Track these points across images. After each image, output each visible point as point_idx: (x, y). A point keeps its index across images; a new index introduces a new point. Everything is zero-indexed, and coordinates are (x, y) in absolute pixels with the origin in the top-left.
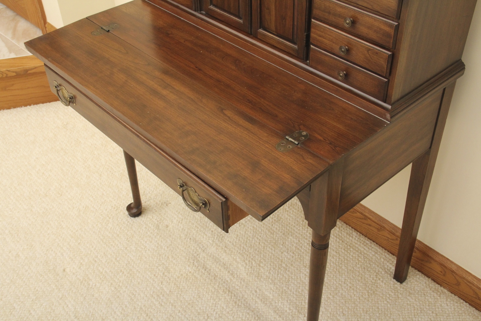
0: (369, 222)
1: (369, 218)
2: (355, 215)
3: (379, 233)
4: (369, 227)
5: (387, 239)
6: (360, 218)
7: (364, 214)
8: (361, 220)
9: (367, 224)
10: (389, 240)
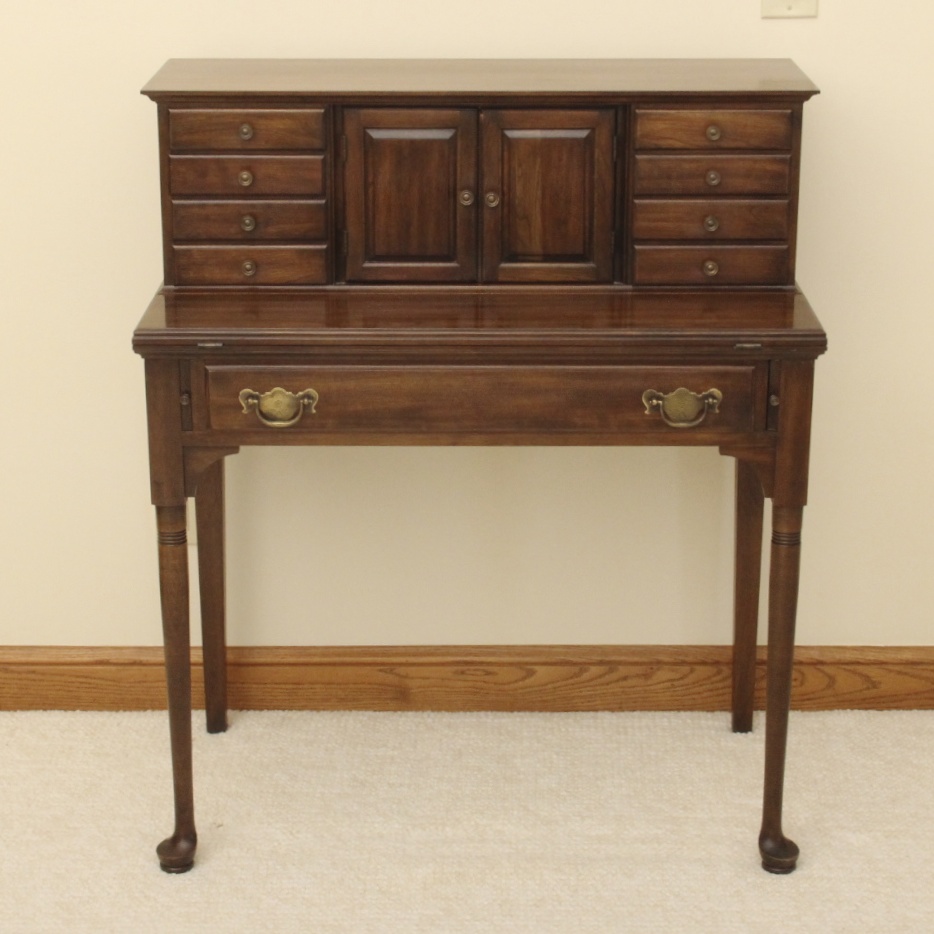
0: (623, 671)
1: (620, 663)
2: (586, 676)
3: (649, 682)
4: (624, 683)
5: (669, 684)
6: (600, 676)
7: (607, 659)
8: (603, 680)
9: (618, 681)
10: (676, 683)
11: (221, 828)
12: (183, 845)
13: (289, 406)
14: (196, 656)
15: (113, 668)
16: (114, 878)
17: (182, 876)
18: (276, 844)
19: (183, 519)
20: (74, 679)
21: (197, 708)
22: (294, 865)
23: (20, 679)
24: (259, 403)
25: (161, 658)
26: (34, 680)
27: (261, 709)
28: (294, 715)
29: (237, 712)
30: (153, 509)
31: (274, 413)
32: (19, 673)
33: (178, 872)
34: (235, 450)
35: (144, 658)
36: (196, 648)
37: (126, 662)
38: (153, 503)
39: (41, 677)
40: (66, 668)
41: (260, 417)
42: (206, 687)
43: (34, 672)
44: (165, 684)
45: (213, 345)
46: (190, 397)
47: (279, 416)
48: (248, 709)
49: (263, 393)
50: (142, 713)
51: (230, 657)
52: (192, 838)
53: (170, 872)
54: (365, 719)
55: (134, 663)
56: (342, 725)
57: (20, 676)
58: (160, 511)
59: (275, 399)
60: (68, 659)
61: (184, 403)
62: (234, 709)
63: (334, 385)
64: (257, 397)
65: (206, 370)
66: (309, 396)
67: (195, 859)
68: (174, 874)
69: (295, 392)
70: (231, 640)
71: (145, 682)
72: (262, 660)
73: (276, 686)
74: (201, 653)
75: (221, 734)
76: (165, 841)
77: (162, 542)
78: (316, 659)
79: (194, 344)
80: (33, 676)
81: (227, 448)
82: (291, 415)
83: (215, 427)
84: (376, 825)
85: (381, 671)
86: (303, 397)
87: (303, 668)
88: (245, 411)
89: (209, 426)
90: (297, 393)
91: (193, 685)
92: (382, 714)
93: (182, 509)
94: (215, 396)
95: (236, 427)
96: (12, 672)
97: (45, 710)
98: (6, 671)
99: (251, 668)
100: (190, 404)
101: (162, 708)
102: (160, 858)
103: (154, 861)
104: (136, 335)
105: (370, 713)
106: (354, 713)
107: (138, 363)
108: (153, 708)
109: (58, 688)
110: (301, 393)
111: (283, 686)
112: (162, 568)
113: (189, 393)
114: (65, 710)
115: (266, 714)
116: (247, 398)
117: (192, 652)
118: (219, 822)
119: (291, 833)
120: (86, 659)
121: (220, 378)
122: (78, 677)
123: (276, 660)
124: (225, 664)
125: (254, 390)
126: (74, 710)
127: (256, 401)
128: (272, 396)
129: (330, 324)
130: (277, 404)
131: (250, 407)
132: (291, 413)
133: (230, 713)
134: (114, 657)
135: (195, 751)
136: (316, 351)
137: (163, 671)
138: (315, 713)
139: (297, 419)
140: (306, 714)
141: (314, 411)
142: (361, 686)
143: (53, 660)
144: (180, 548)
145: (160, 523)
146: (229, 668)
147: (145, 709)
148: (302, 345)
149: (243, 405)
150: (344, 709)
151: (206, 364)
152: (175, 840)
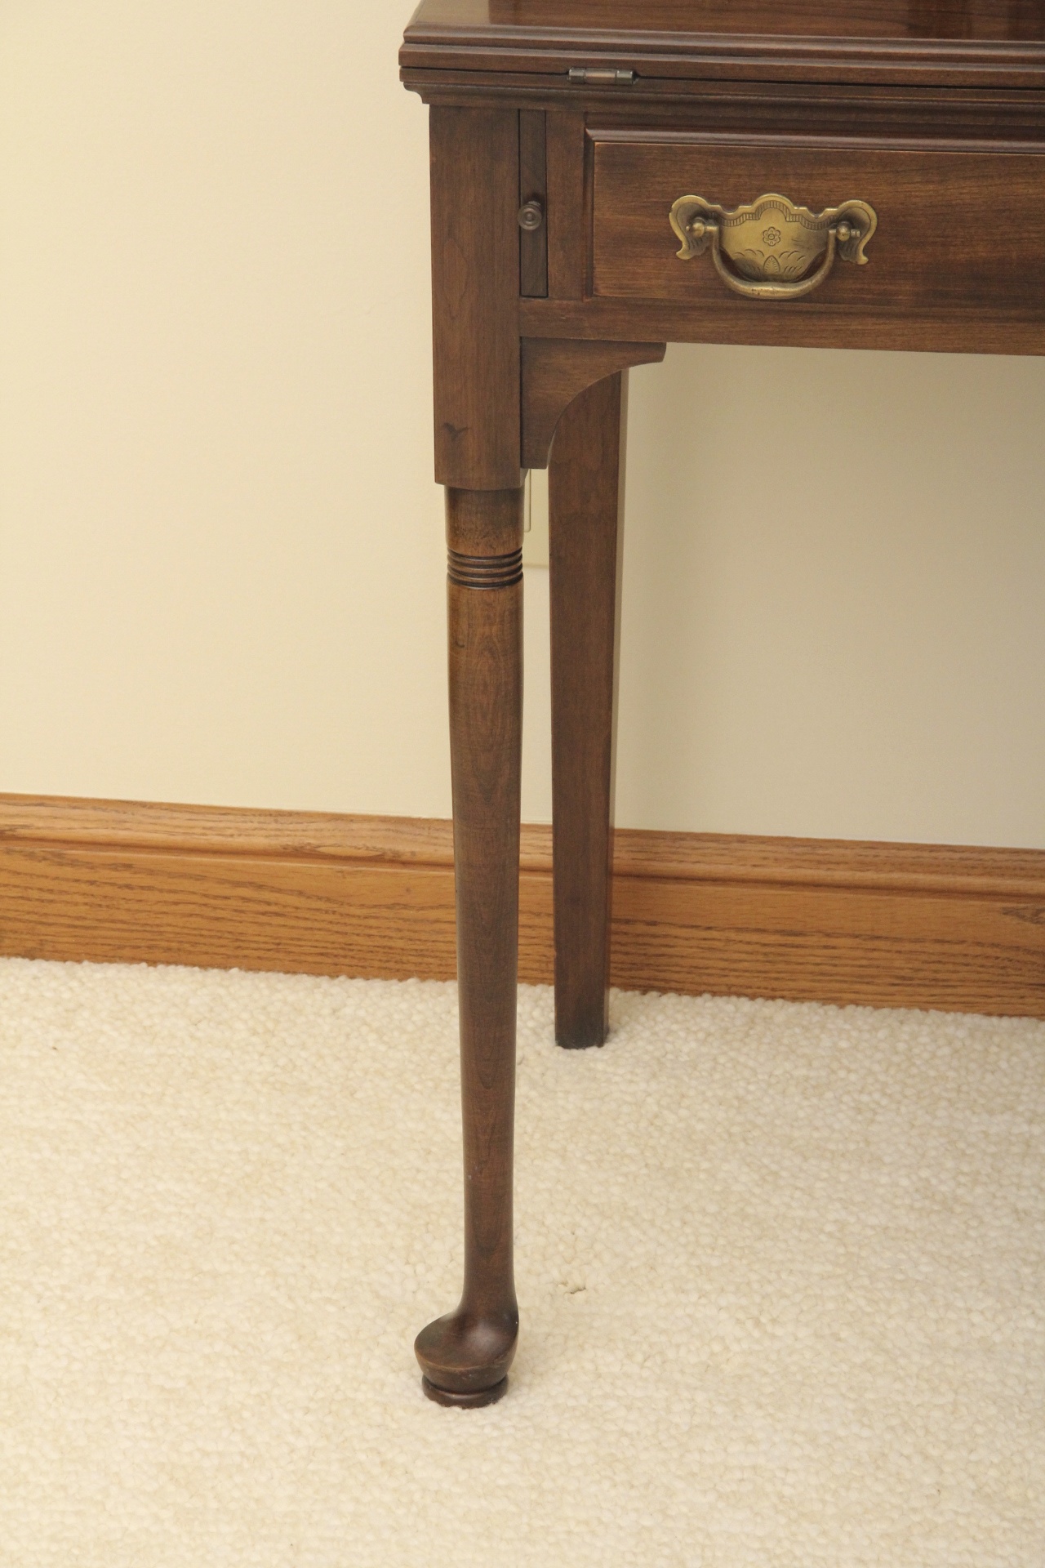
11: (579, 1295)
12: (483, 1338)
13: (796, 242)
14: (536, 849)
15: (326, 867)
16: (307, 1411)
17: (476, 1414)
18: (717, 1347)
19: (515, 524)
20: (227, 891)
21: (534, 981)
22: (760, 1406)
23: (92, 883)
24: (721, 232)
25: (445, 848)
26: (129, 887)
27: (697, 993)
28: (780, 1012)
29: (633, 996)
30: (438, 494)
31: (760, 260)
32: (91, 866)
33: (467, 1405)
34: (653, 352)
35: (405, 848)
36: (535, 828)
37: (362, 853)
38: (438, 480)
39: (147, 881)
40: (205, 860)
41: (723, 272)
42: (558, 929)
43: (128, 867)
44: (453, 915)
45: (608, 75)
46: (543, 209)
47: (771, 268)
48: (663, 991)
49: (733, 207)
50: (395, 986)
51: (622, 857)
52: (507, 1321)
53: (447, 1403)
54: (961, 1034)
55: (379, 859)
56: (901, 1046)
57: (94, 876)
58: (455, 498)
59: (764, 224)
60: (215, 840)
61: (529, 226)
62: (626, 987)
63: (920, 192)
64: (717, 218)
65: (588, 140)
66: (852, 221)
67: (510, 1374)
68: (457, 1409)
69: (816, 208)
70: (626, 814)
71: (406, 907)
72: (700, 869)
73: (733, 935)
74: (547, 841)
75: (592, 1051)
76: (438, 1323)
77: (459, 578)
78: (841, 875)
79: (557, 72)
80: (125, 877)
81: (637, 345)
82: (802, 268)
83: (604, 289)
84: (976, 1318)
85: (1007, 912)
86: (835, 222)
87: (807, 894)
88: (683, 254)
89: (588, 289)
90: (821, 210)
91: (523, 919)
92: (1005, 1023)
93: (514, 496)
94: (608, 212)
95: (660, 294)
96: (74, 863)
97: (153, 963)
98: (60, 860)
99: (671, 887)
100: (545, 226)
101: (443, 976)
102: (423, 1366)
103: (409, 1374)
104: (408, 40)
105: (972, 1020)
106: (934, 1015)
107: (415, 112)
108: (424, 975)
109: (189, 909)
110: (830, 211)
111: (755, 937)
112: (455, 645)
113: (542, 200)
114: (204, 966)
115: (706, 1003)
116: (691, 220)
117: (525, 839)
118: (578, 1281)
119: (757, 1323)
120: (259, 841)
121: (625, 161)
122: (238, 884)
123: (737, 870)
124: (609, 873)
125: (711, 199)
126: (225, 967)
127: (713, 228)
128: (756, 215)
129: (918, 29)
130: (770, 236)
131: (697, 241)
132: (800, 261)
133: (616, 998)
134: (329, 840)
135: (523, 1091)
136: (881, 99)
137: (448, 881)
138: (832, 1009)
139: (818, 277)
140: (808, 1011)
141: (863, 259)
142: (957, 948)
143: (178, 839)
144: (504, 595)
145: (455, 532)
146: (617, 883)
147: (403, 976)
148: (841, 83)
149: (681, 237)
150: (910, 1005)
151: (588, 126)
152: (461, 1323)
